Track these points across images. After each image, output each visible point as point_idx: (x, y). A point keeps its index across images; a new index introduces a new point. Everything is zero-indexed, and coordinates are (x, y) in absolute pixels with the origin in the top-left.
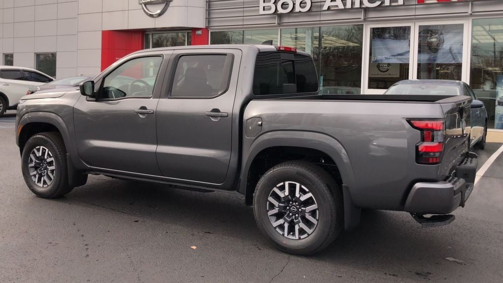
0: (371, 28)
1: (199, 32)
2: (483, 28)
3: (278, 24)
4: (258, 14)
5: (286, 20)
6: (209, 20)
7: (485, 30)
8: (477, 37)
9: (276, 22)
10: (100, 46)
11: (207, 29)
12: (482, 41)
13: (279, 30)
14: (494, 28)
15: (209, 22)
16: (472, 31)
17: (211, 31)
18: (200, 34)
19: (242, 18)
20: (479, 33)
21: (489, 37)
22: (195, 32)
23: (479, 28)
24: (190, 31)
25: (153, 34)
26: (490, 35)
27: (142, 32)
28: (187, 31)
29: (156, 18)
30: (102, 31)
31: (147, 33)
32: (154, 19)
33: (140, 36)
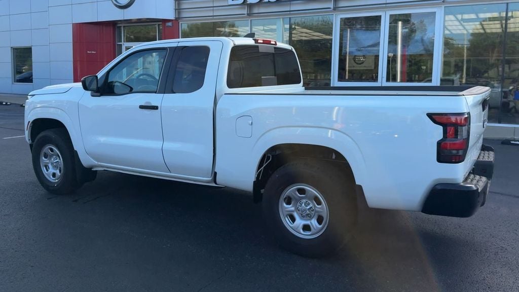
0: (341, 19)
1: (170, 24)
2: (456, 17)
3: (248, 14)
4: (227, 5)
5: (256, 10)
6: (178, 10)
7: (457, 20)
8: (449, 28)
9: (246, 13)
10: (71, 40)
11: (177, 20)
12: (454, 32)
13: (250, 21)
14: (466, 16)
15: (179, 13)
16: (445, 21)
17: (182, 23)
18: (170, 26)
19: (212, 8)
20: (450, 23)
21: (461, 27)
22: (165, 25)
23: (451, 17)
24: (161, 23)
25: (124, 27)
26: (461, 25)
27: (113, 24)
28: (158, 23)
29: (125, 10)
30: (73, 24)
31: (119, 25)
32: (123, 10)
33: (112, 29)
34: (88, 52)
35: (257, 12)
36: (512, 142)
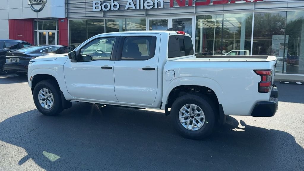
0: (150, 20)
1: (63, 21)
3: (103, 16)
4: (93, 11)
6: (67, 13)
10: (8, 29)
11: (66, 19)
13: (105, 20)
15: (68, 15)
17: (70, 20)
18: (63, 22)
19: (85, 13)
22: (60, 21)
24: (58, 20)
25: (38, 22)
27: (32, 20)
28: (56, 20)
29: (38, 13)
30: (9, 20)
31: (35, 21)
32: (37, 13)
33: (31, 23)
34: (18, 35)
35: (108, 15)
36: (285, 82)
